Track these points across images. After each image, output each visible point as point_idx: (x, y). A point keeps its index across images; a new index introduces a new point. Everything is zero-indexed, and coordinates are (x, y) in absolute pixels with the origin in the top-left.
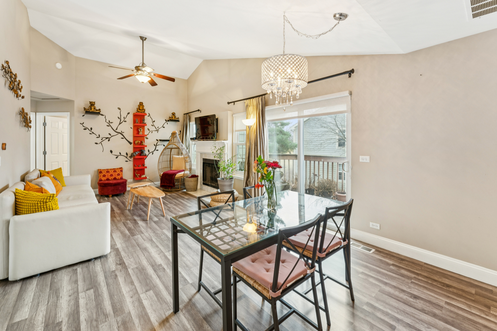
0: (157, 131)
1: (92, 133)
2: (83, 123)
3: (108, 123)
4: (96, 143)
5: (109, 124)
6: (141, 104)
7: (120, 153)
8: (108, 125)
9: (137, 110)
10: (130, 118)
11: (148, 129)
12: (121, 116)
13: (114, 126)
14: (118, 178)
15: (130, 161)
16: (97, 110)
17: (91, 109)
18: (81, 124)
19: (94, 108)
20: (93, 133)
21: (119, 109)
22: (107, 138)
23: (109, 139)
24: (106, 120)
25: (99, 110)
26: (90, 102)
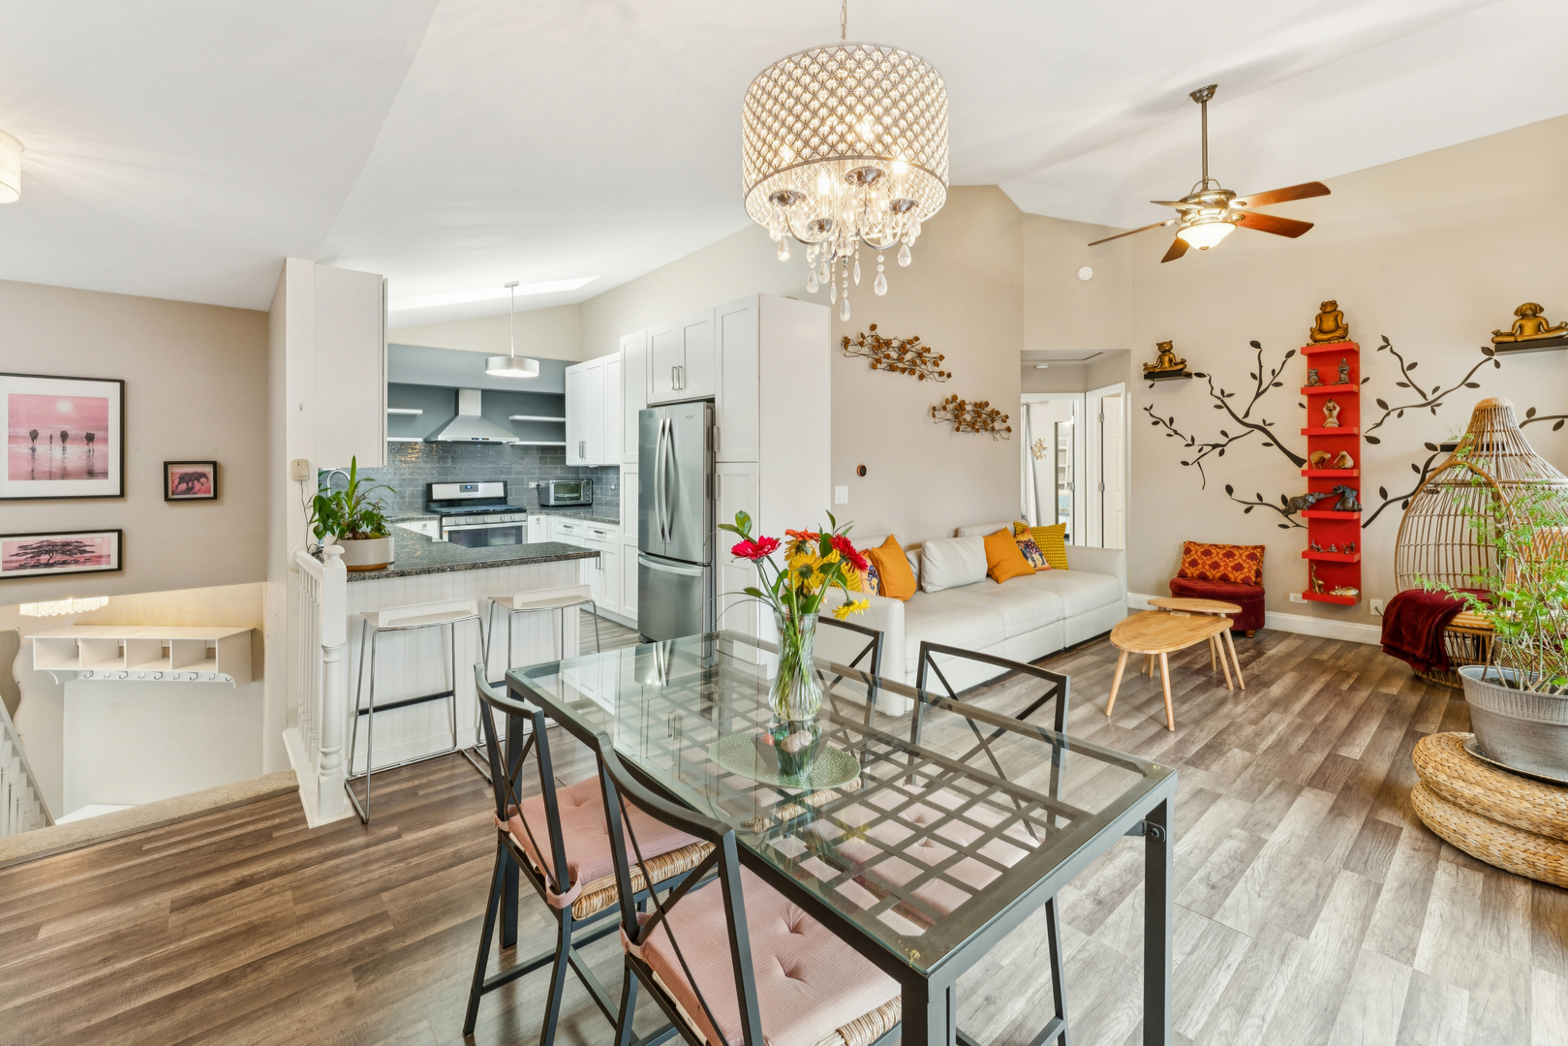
0: (1433, 406)
1: (1172, 433)
2: (1151, 407)
3: (1219, 398)
4: (1185, 463)
5: (1223, 400)
6: (1329, 309)
7: (1259, 497)
8: (1219, 403)
9: (1312, 337)
10: (1298, 371)
11: (1382, 404)
12: (1261, 367)
13: (1238, 405)
14: (1236, 578)
15: (1298, 525)
16: (1176, 364)
17: (1162, 362)
18: (1146, 409)
19: (1171, 361)
20: (1176, 432)
21: (1255, 344)
22: (1215, 446)
23: (1220, 448)
24: (1212, 388)
25: (1183, 362)
26: (1160, 345)
